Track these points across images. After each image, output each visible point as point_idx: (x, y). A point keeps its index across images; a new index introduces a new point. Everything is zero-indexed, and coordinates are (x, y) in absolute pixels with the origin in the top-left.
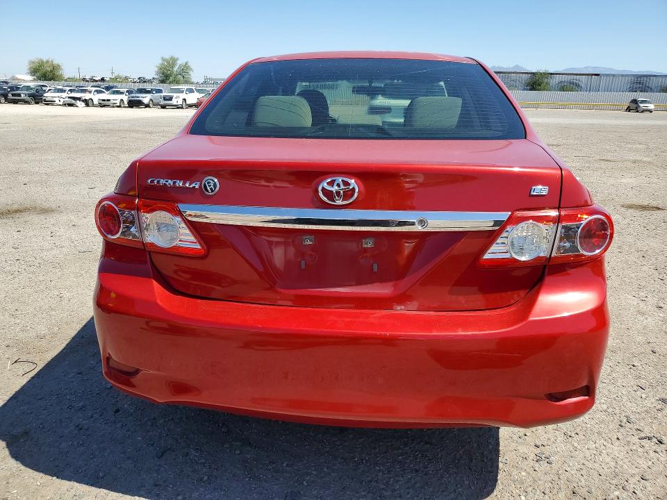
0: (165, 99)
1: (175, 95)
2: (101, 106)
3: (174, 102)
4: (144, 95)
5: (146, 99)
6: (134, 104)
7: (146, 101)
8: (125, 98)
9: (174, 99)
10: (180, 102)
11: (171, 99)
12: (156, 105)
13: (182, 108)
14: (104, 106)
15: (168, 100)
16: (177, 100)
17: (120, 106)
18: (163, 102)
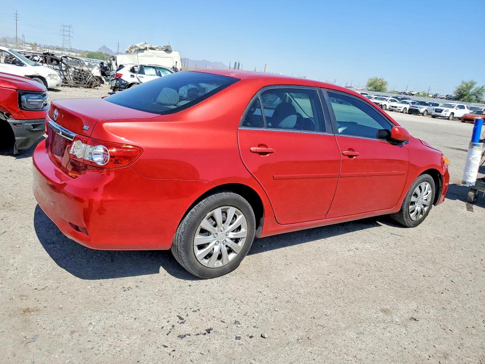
0: (436, 111)
1: (445, 109)
2: (390, 111)
3: (443, 114)
4: (422, 106)
5: (422, 109)
6: (413, 112)
7: (422, 110)
8: (408, 107)
9: (443, 112)
10: (448, 114)
11: (441, 111)
12: (428, 114)
13: (448, 119)
14: (392, 111)
15: (439, 112)
16: (445, 113)
17: (402, 112)
18: (434, 113)
